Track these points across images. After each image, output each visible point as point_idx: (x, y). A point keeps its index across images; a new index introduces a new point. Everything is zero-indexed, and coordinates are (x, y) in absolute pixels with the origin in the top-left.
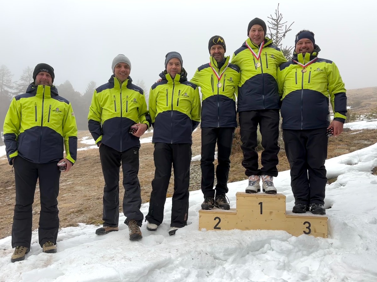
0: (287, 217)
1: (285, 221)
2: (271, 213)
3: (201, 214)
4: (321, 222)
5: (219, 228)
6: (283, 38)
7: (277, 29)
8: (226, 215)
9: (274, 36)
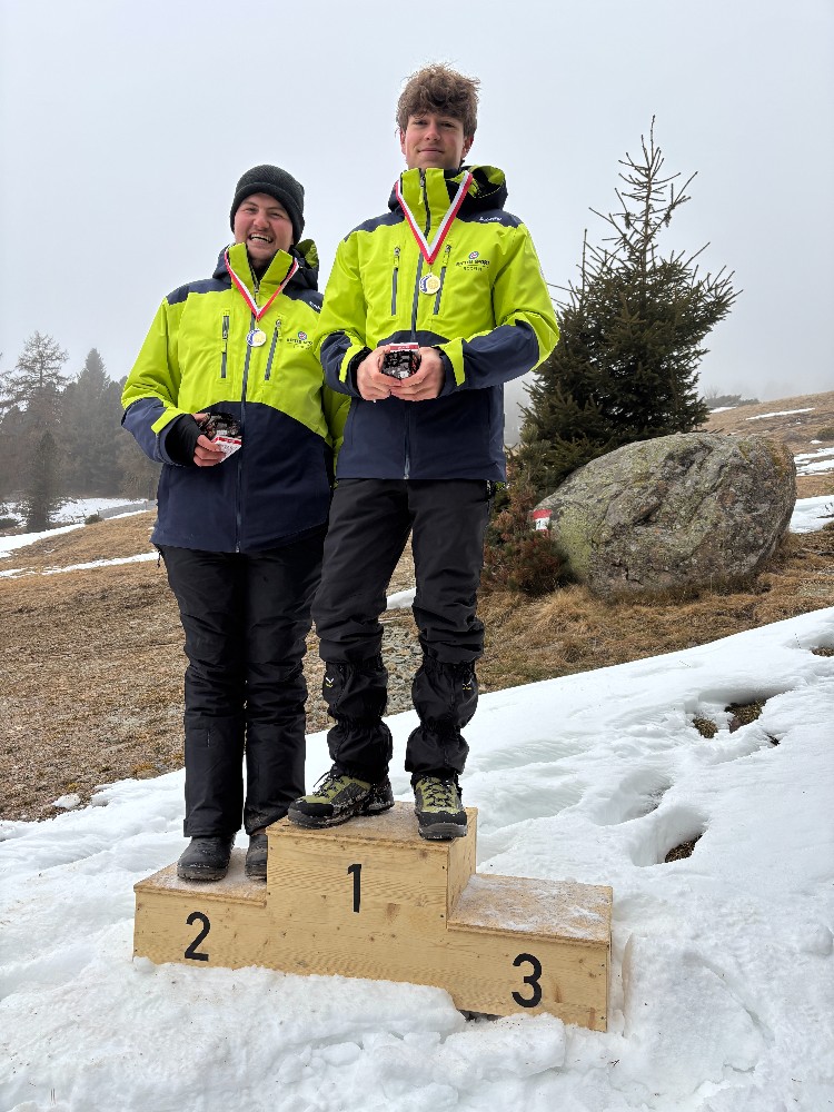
0: (450, 930)
1: (444, 947)
2: (391, 909)
3: (143, 898)
4: (581, 961)
5: (203, 957)
6: (664, 223)
7: (648, 197)
8: (227, 906)
9: (637, 219)
